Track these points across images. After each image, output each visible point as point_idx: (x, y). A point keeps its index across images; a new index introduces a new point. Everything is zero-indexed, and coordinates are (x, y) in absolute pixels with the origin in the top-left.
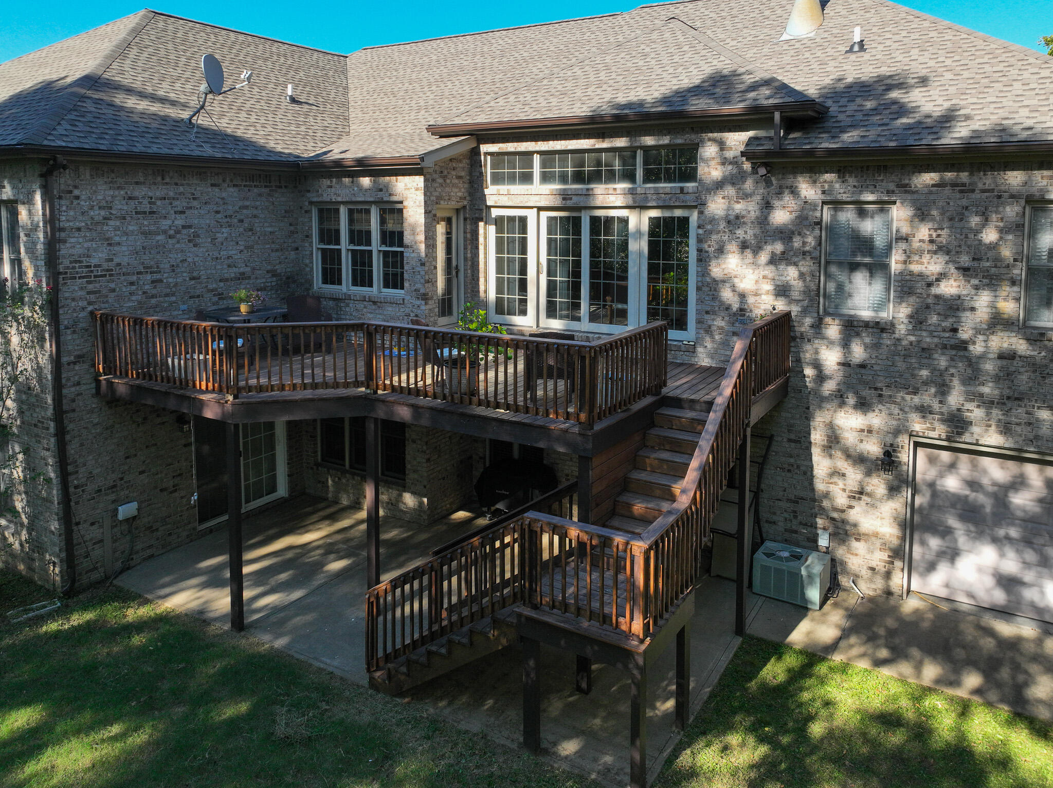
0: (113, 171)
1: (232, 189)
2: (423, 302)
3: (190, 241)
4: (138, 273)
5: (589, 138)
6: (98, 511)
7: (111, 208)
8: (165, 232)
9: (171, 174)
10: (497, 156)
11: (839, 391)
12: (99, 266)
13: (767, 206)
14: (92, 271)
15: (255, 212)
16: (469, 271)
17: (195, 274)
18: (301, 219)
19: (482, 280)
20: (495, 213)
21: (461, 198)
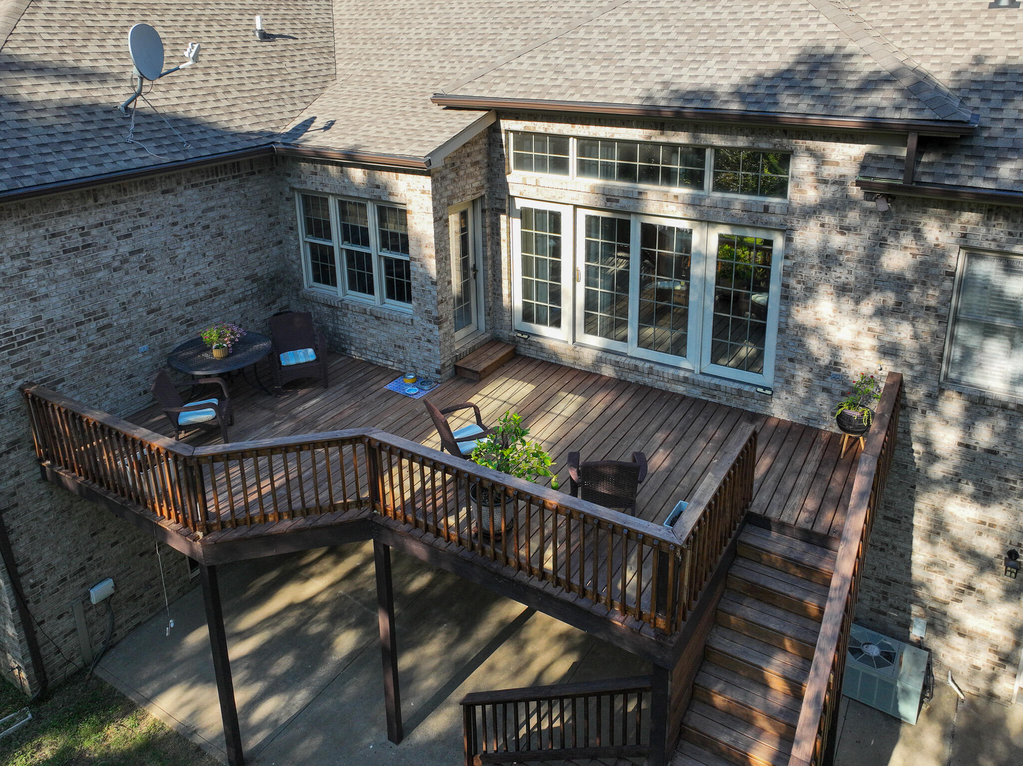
0: (23, 207)
1: (190, 192)
2: (436, 327)
3: (141, 268)
4: (78, 324)
5: (641, 128)
6: (66, 601)
7: (28, 254)
8: (107, 266)
9: (106, 192)
10: (522, 138)
11: (957, 474)
12: (23, 329)
13: (879, 244)
14: (14, 339)
15: (223, 212)
16: (490, 272)
17: (154, 306)
18: (282, 207)
19: (505, 283)
20: (519, 204)
21: (477, 188)
